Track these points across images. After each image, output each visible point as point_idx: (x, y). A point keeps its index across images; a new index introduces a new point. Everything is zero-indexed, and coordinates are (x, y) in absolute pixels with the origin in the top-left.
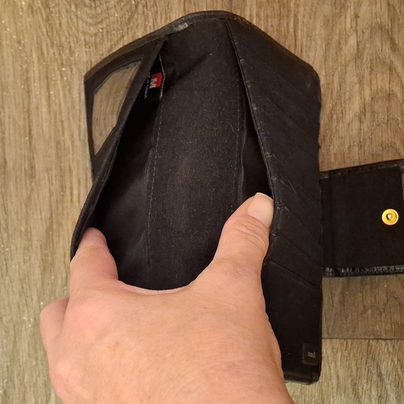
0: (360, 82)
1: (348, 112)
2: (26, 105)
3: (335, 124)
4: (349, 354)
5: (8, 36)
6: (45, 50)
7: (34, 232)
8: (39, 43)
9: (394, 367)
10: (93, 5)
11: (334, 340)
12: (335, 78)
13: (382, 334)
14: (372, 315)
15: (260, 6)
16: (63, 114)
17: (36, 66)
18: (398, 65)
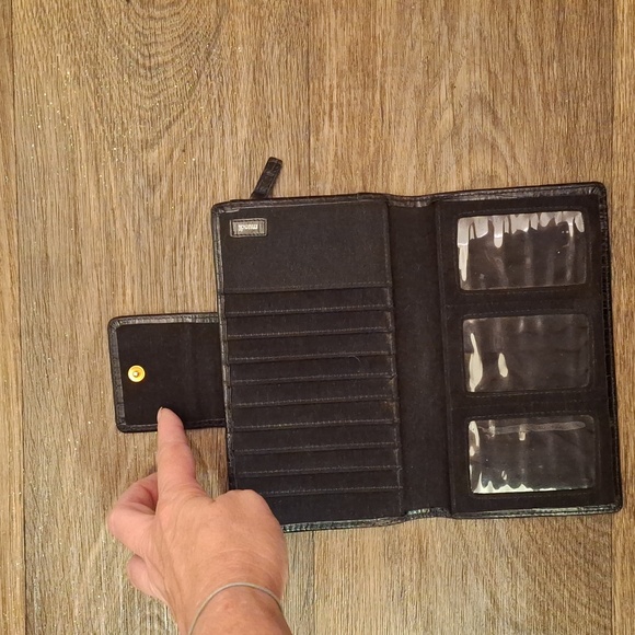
0: (458, 162)
2: (72, 191)
5: (51, 111)
6: (93, 126)
7: (80, 339)
8: (87, 119)
10: (149, 75)
12: (428, 157)
15: (341, 75)
16: (115, 201)
17: (83, 145)
18: (501, 142)
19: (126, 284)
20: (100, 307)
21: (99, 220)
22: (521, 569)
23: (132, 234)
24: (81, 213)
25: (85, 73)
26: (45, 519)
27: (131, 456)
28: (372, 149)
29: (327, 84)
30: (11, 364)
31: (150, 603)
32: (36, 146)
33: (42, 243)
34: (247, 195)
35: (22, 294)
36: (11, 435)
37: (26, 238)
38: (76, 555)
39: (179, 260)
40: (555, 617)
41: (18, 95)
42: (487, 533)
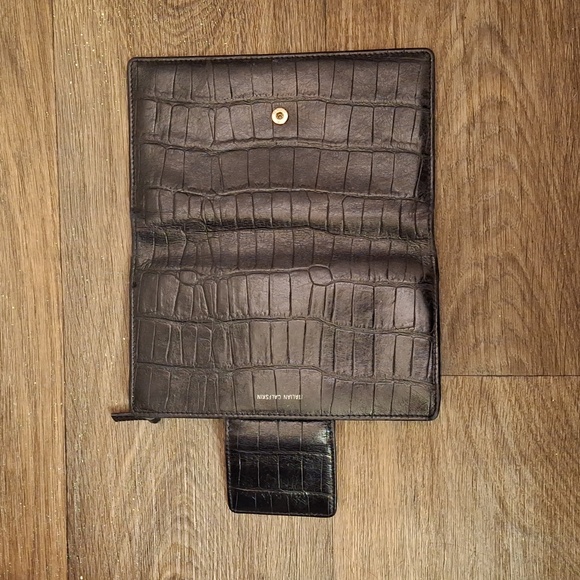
0: (468, 89)
1: (455, 124)
2: (106, 124)
3: (441, 136)
4: (460, 393)
5: (87, 49)
7: (115, 262)
9: (512, 406)
10: (177, 14)
13: (497, 370)
14: (486, 349)
15: (356, 9)
17: (116, 81)
18: (510, 69)
22: (528, 476)
24: (115, 144)
25: (118, 14)
26: (85, 428)
29: (344, 17)
30: (53, 285)
31: (181, 506)
32: (73, 83)
33: (80, 173)
35: (62, 222)
36: (53, 350)
37: (65, 169)
38: (112, 461)
40: (562, 521)
41: (57, 35)
42: (496, 442)
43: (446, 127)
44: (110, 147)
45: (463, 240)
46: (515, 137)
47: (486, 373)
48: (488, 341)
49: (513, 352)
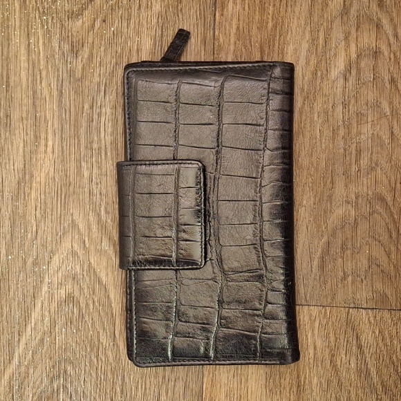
0: (346, 38)
1: (333, 70)
3: (319, 81)
4: (327, 323)
11: (312, 308)
12: (320, 34)
13: (363, 303)
14: (353, 282)
16: (42, 63)
17: (17, 14)
18: (385, 22)
19: (49, 137)
20: (24, 156)
21: (28, 80)
23: (55, 93)
24: (13, 73)
27: (45, 288)
28: (270, 25)
34: (158, 58)
39: (95, 117)
42: (359, 371)
43: (325, 72)
44: (7, 74)
45: (336, 179)
46: (387, 85)
47: (352, 305)
48: (355, 274)
49: (379, 286)
